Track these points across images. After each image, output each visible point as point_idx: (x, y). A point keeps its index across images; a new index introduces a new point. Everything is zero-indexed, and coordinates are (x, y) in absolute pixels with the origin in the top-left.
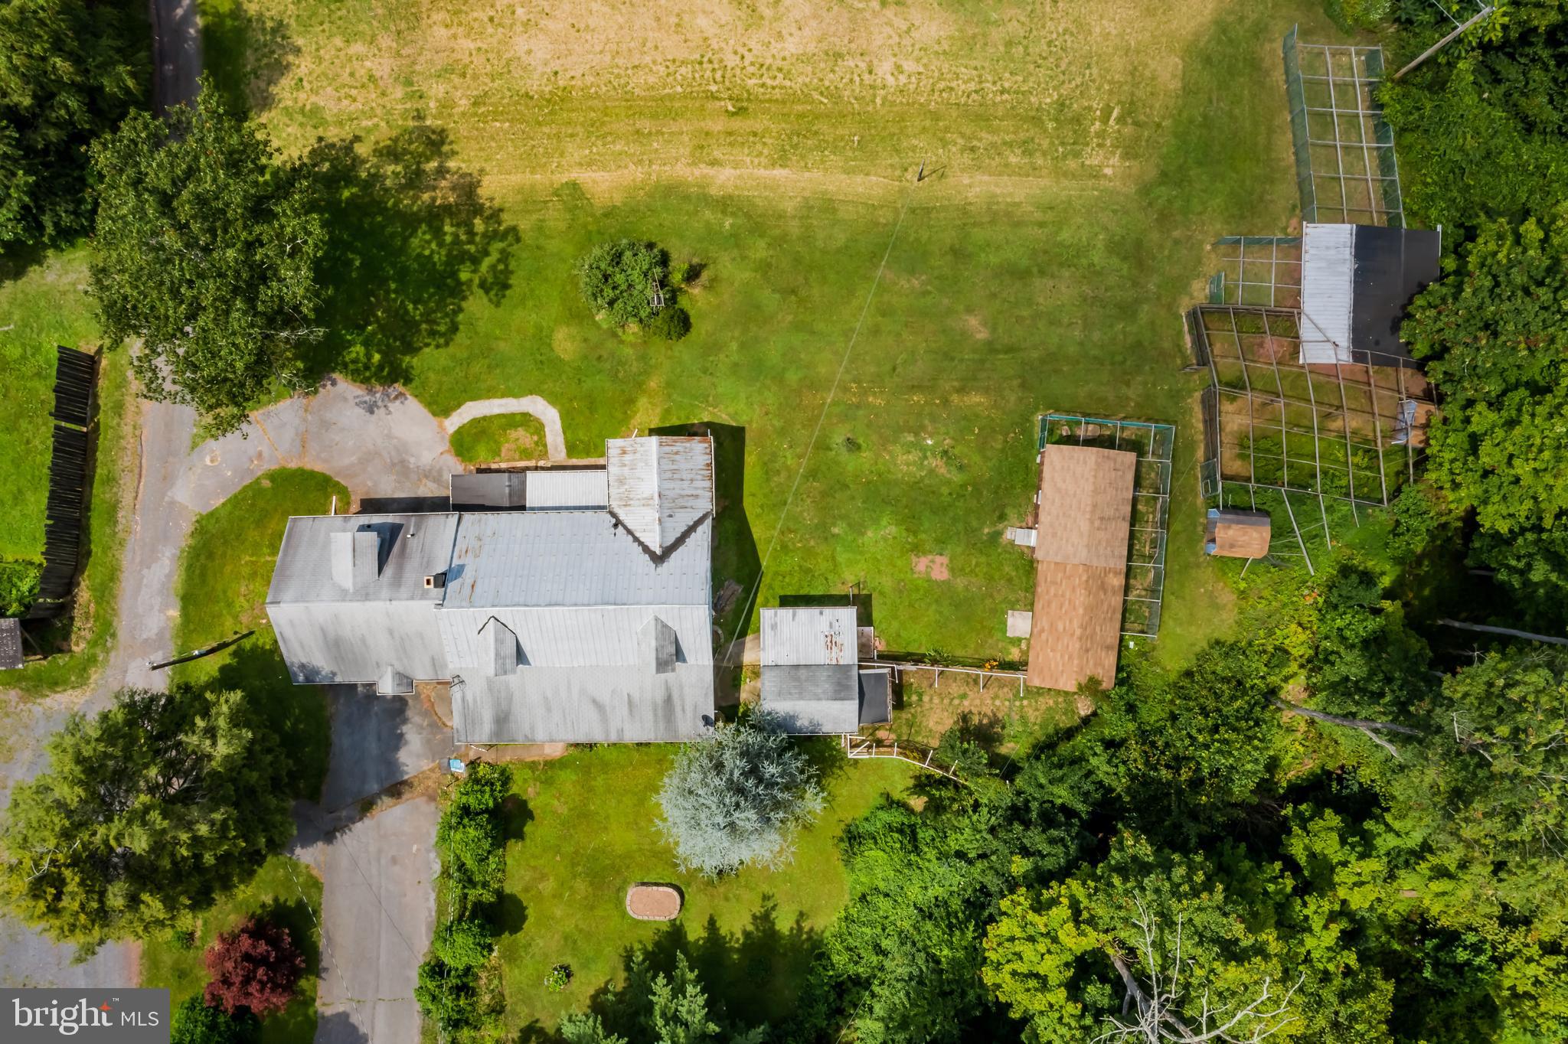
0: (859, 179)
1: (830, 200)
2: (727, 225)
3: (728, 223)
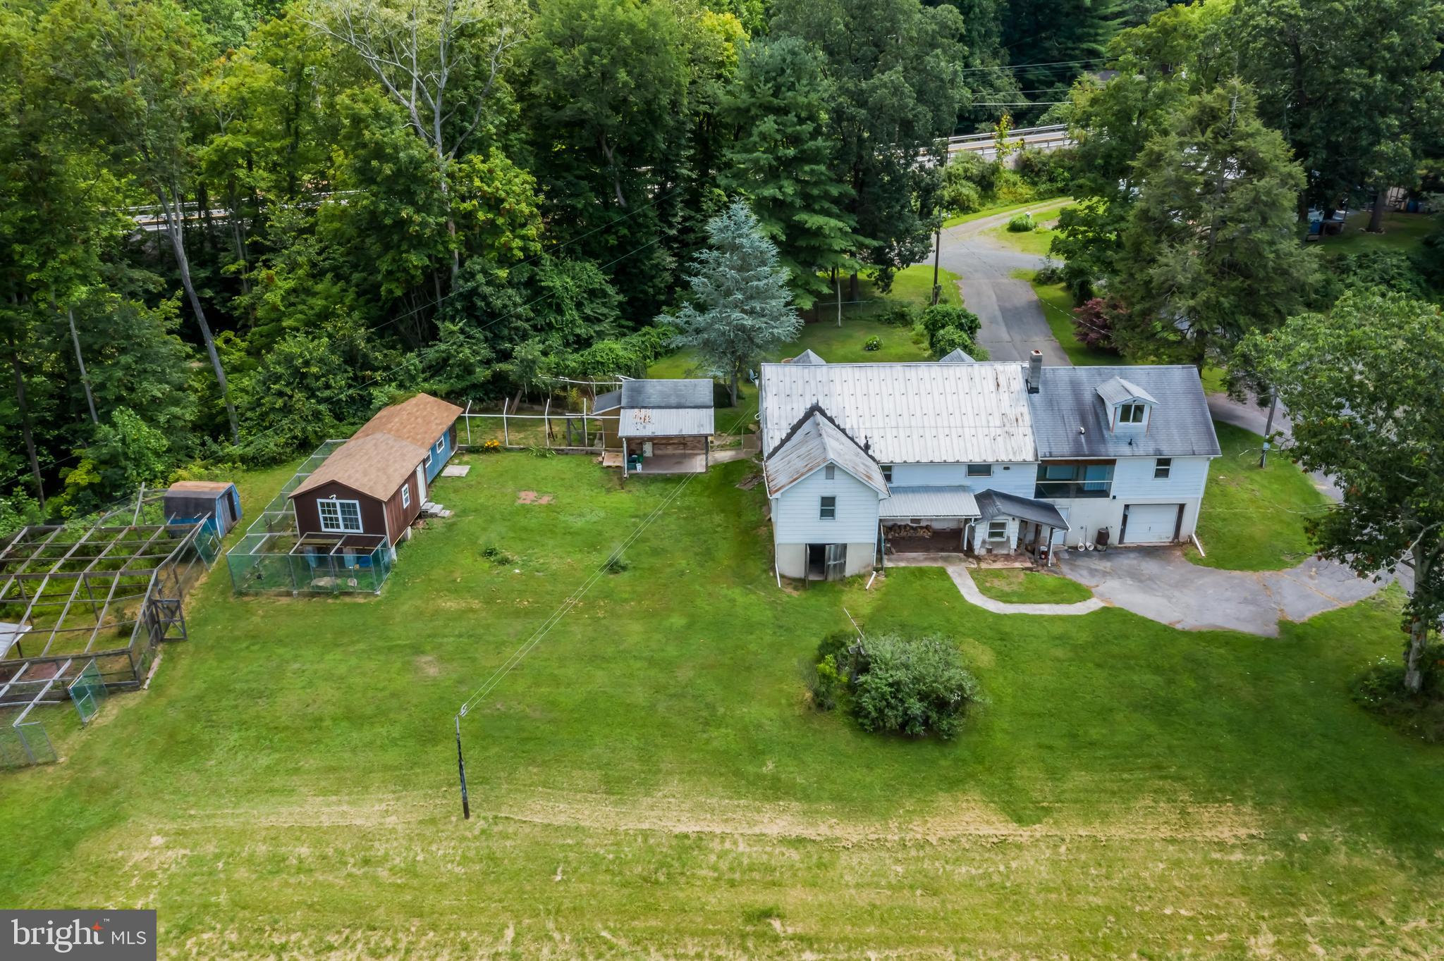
0: (561, 820)
1: (609, 792)
2: (770, 766)
3: (769, 767)
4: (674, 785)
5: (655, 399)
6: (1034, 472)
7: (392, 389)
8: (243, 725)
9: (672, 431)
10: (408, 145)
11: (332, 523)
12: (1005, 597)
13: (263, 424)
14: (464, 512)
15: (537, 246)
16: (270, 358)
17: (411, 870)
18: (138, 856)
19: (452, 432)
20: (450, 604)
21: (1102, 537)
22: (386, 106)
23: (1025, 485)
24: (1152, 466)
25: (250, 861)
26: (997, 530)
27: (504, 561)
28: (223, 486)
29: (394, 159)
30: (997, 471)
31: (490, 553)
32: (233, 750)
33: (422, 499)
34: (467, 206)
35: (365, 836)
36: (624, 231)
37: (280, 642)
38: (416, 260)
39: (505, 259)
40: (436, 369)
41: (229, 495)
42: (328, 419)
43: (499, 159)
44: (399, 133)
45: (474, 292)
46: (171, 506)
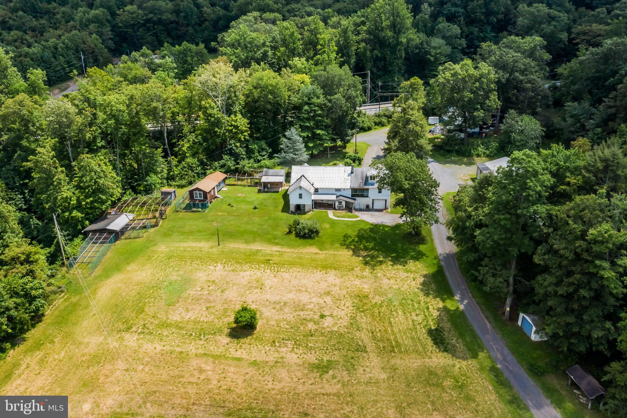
0: (236, 247)
1: (246, 243)
3: (277, 241)
4: (258, 243)
5: (271, 174)
6: (350, 191)
7: (211, 170)
8: (178, 232)
9: (273, 181)
10: (218, 114)
11: (197, 197)
12: (338, 217)
13: (182, 178)
14: (225, 197)
15: (247, 137)
16: (183, 163)
17: (208, 252)
18: (160, 250)
19: (224, 180)
20: (220, 214)
21: (368, 206)
22: (213, 104)
23: (349, 194)
24: (377, 190)
25: (180, 250)
26: (340, 203)
27: (232, 206)
28: (173, 190)
29: (214, 117)
30: (342, 190)
31: (229, 205)
32: (177, 236)
33: (216, 194)
34: (230, 128)
35: (201, 248)
36: (272, 133)
37: (185, 219)
38: (218, 140)
39: (240, 140)
40: (222, 166)
41: (174, 192)
42: (196, 177)
43: (239, 116)
44: (215, 111)
45: (231, 148)
46: (163, 193)
